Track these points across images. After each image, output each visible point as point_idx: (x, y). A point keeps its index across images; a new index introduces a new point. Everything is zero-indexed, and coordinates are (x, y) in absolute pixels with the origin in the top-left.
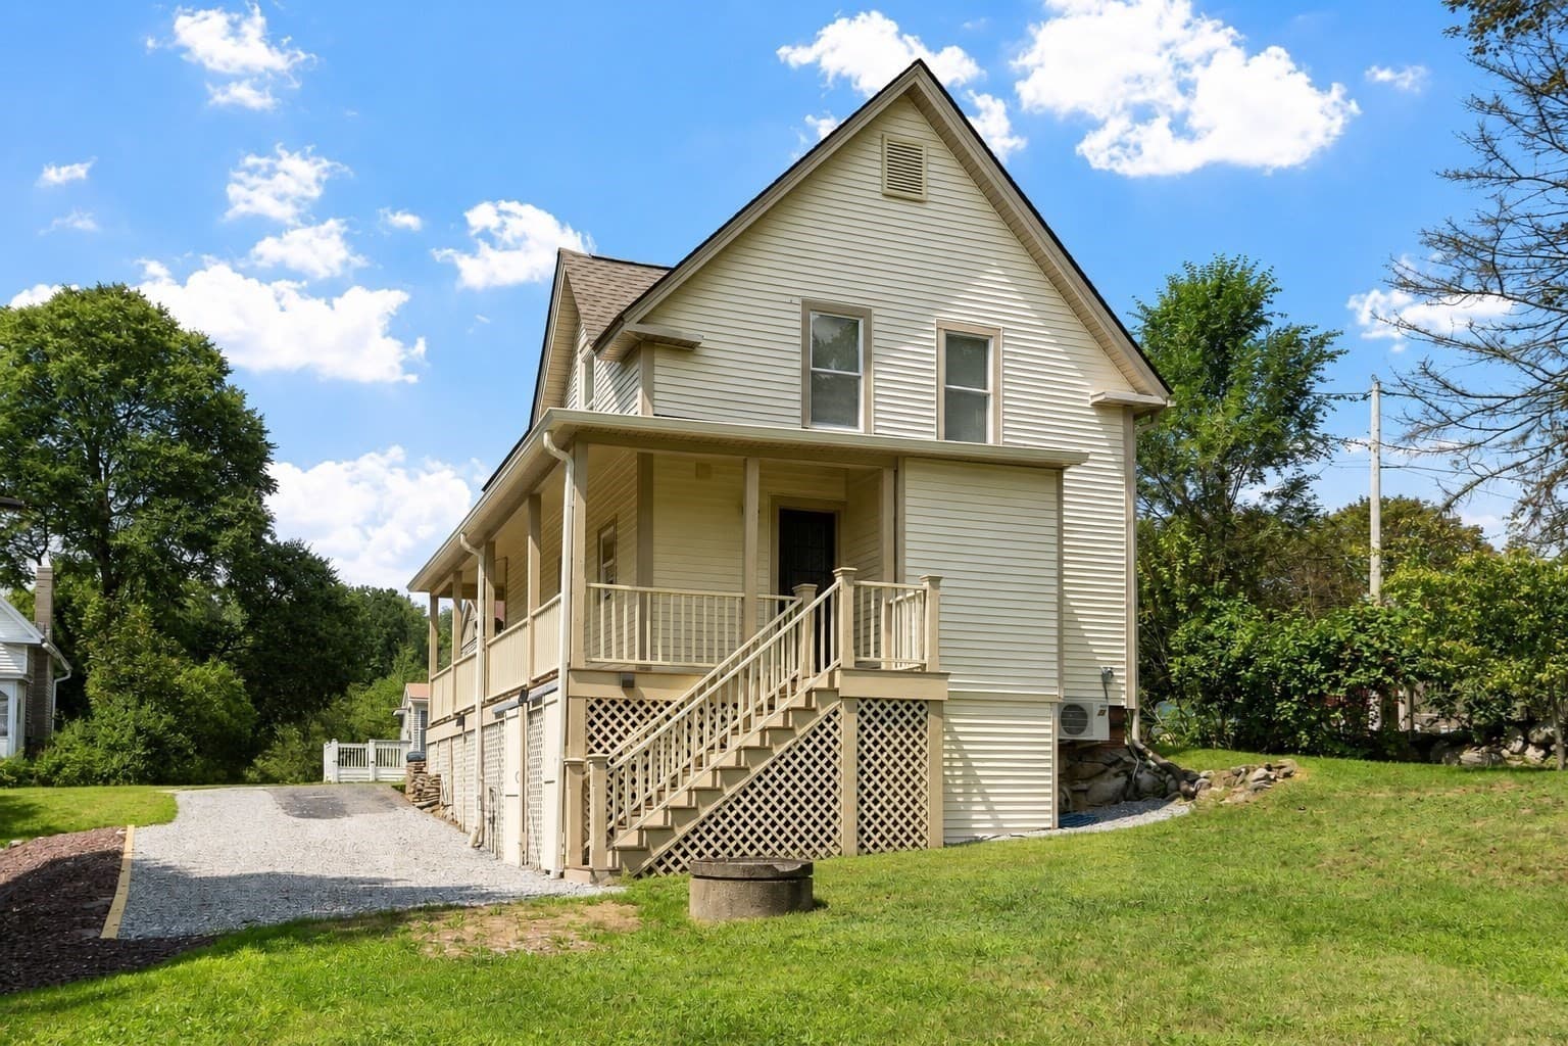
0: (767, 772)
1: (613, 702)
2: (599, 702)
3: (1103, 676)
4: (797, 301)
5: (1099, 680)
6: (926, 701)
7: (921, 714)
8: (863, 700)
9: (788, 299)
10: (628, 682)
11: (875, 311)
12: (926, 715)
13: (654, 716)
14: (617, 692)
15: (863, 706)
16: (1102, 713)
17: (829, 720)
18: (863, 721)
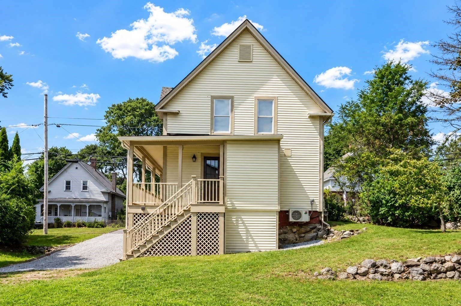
0: (169, 233)
1: (140, 214)
2: (137, 214)
3: (311, 202)
4: (210, 96)
5: (310, 203)
6: (219, 213)
7: (217, 217)
8: (199, 213)
9: (207, 96)
10: (143, 209)
11: (235, 97)
12: (219, 217)
13: (144, 218)
14: (140, 211)
15: (199, 215)
16: (306, 213)
17: (188, 219)
18: (199, 219)
